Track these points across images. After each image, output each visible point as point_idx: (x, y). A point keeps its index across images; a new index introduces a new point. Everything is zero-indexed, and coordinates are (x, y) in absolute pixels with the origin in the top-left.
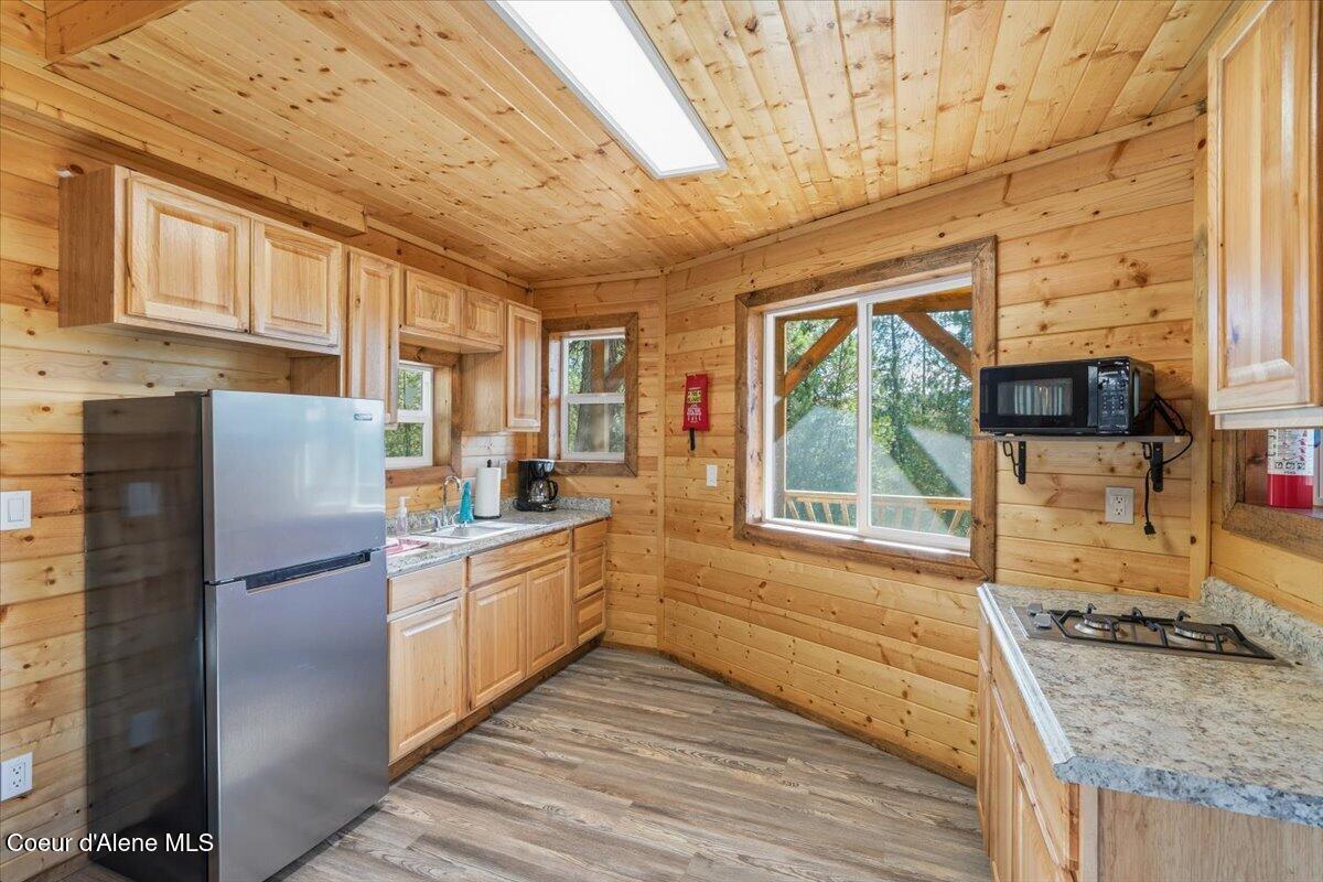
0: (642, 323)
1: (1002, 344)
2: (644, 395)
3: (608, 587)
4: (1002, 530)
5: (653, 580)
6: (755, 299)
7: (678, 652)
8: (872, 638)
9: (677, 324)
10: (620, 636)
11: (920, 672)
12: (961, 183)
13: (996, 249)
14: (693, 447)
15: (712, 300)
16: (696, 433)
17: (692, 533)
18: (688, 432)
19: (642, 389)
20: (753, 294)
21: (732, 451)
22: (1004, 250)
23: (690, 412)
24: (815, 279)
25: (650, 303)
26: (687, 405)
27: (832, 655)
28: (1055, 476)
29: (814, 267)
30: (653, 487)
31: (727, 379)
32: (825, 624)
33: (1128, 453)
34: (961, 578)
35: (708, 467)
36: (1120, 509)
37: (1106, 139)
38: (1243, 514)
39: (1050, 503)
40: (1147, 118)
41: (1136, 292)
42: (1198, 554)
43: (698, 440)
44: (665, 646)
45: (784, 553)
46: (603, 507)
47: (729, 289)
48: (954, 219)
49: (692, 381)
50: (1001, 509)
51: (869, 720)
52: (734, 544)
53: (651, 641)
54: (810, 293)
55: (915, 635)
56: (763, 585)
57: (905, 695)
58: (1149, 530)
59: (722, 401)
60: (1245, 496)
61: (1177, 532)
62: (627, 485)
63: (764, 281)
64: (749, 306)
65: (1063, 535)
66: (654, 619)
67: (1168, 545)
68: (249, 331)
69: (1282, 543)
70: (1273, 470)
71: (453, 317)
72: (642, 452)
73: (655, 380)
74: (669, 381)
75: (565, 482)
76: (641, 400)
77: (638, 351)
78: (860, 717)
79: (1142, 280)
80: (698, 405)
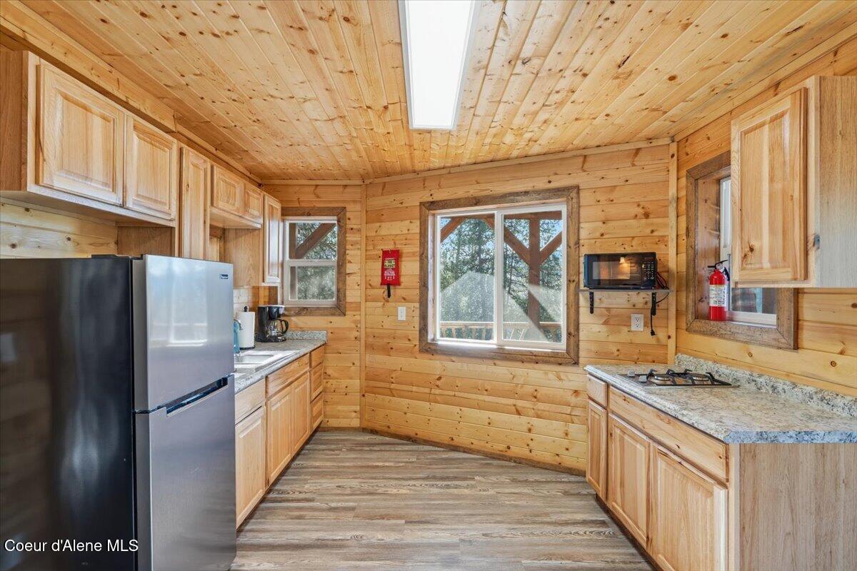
0: (348, 215)
1: (581, 242)
2: (350, 262)
3: (324, 391)
4: (581, 339)
5: (356, 384)
6: (433, 205)
7: (378, 427)
8: (511, 401)
9: (375, 217)
10: (333, 423)
11: (538, 417)
12: (561, 155)
13: (578, 193)
14: (389, 296)
15: (402, 203)
16: (391, 287)
17: (388, 350)
18: (386, 287)
19: (348, 258)
20: (432, 202)
21: (417, 298)
22: (582, 194)
23: (386, 273)
24: (475, 198)
25: (354, 202)
26: (383, 269)
27: (485, 415)
28: (608, 309)
29: (474, 190)
30: (357, 322)
31: (414, 254)
32: (481, 397)
33: (641, 298)
34: (560, 364)
35: (399, 308)
36: (638, 325)
37: (632, 146)
38: (698, 324)
39: (606, 323)
40: (649, 139)
41: (644, 221)
42: (672, 343)
43: (392, 291)
44: (365, 424)
45: (453, 358)
46: (322, 336)
47: (414, 198)
48: (556, 174)
49: (386, 254)
50: (581, 326)
51: (509, 448)
52: (418, 355)
53: (356, 423)
54: (471, 206)
55: (535, 397)
56: (439, 378)
57: (530, 430)
58: (653, 333)
59: (409, 268)
60: (698, 316)
61: (661, 334)
62: (338, 321)
63: (439, 196)
64: (429, 210)
65: (611, 338)
66: (358, 408)
67: (658, 340)
68: (122, 206)
69: (722, 336)
70: (712, 304)
71: (238, 203)
72: (349, 299)
73: (358, 252)
74: (368, 253)
75: (291, 320)
76: (348, 265)
77: (345, 233)
78: (502, 447)
79: (647, 216)
80: (393, 269)
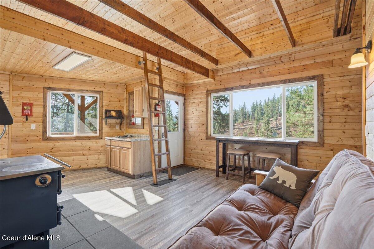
1: (103, 106)
4: (103, 132)
6: (50, 89)
8: (81, 152)
9: (18, 89)
11: (90, 155)
12: (98, 82)
13: (103, 93)
14: (27, 120)
15: (34, 86)
17: (25, 141)
18: (25, 117)
20: (49, 88)
21: (42, 121)
22: (104, 93)
23: (25, 112)
24: (68, 89)
26: (23, 110)
27: (71, 158)
28: (110, 124)
29: (67, 86)
31: (40, 105)
32: (70, 153)
33: (118, 121)
34: (97, 139)
35: (32, 125)
36: (117, 127)
37: (116, 84)
38: (130, 126)
39: (110, 127)
40: (121, 83)
41: (119, 102)
42: (125, 131)
43: (28, 118)
45: (58, 141)
47: (41, 85)
48: (96, 87)
50: (103, 129)
51: (80, 166)
52: (42, 142)
54: (67, 91)
55: (89, 149)
56: (52, 149)
57: (87, 159)
58: (121, 129)
59: (37, 110)
60: (130, 125)
61: (122, 129)
63: (52, 86)
64: (48, 90)
65: (111, 131)
67: (122, 131)
69: (134, 128)
70: (132, 122)
78: (78, 166)
79: (120, 101)
80: (29, 110)
